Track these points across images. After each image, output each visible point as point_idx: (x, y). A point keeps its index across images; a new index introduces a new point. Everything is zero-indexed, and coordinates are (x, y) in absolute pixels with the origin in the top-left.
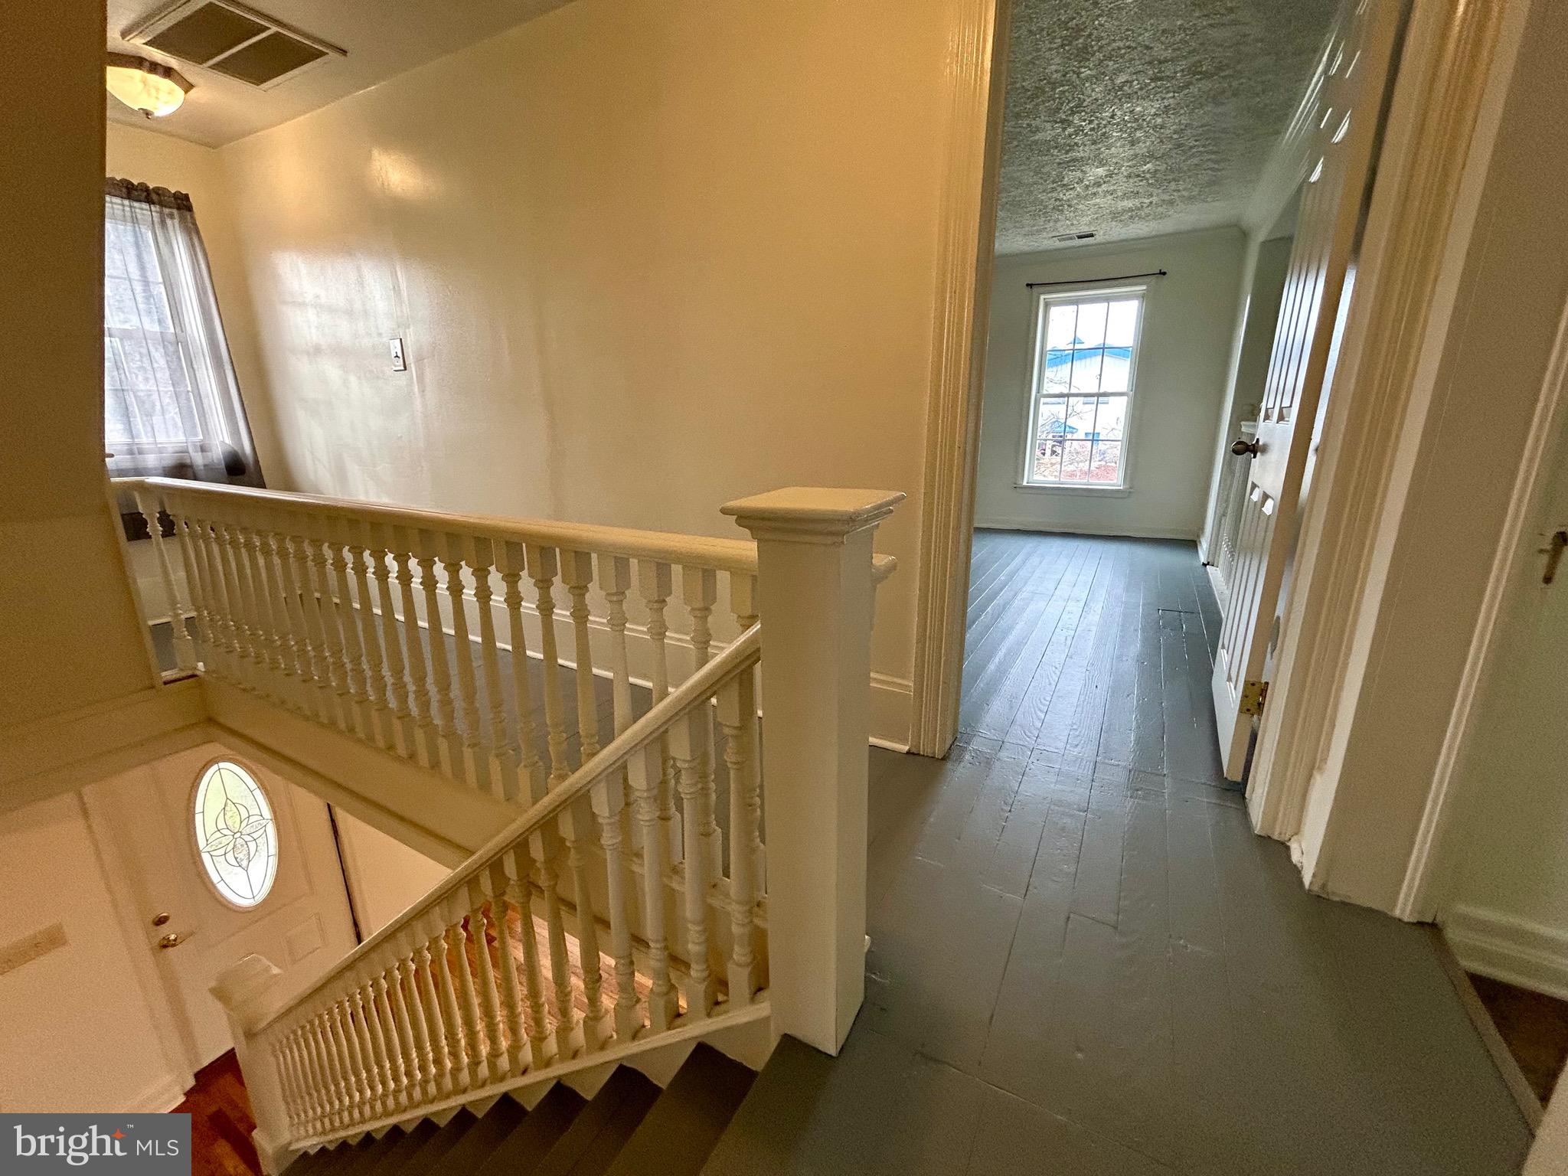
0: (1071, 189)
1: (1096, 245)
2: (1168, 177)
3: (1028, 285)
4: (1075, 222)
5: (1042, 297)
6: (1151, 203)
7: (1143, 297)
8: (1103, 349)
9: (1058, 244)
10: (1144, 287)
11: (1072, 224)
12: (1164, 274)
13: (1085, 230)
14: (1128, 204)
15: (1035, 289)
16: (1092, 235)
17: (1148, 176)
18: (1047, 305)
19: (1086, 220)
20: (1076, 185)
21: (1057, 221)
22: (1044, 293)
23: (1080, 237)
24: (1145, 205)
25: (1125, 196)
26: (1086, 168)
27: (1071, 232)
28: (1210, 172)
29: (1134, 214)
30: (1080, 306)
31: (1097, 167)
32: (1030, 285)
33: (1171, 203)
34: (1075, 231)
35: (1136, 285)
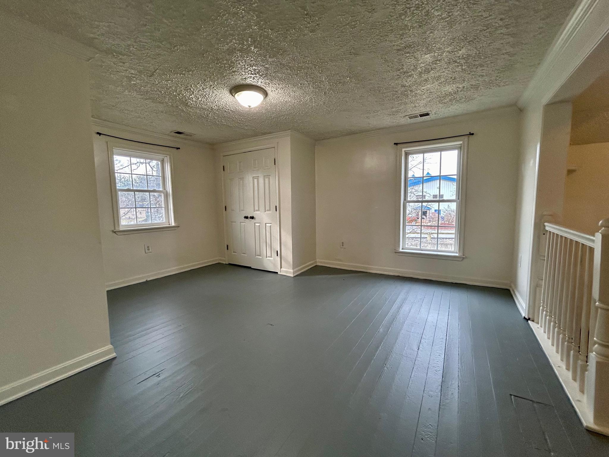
0: (410, 76)
1: (432, 120)
2: (477, 63)
3: (395, 144)
4: (417, 105)
5: (403, 150)
6: (464, 87)
7: (460, 148)
8: (440, 178)
9: (409, 121)
10: (461, 142)
11: (415, 107)
12: (473, 134)
13: (424, 111)
14: (449, 88)
15: (399, 146)
16: (427, 114)
17: (462, 61)
18: (407, 154)
19: (422, 103)
20: (413, 73)
21: (406, 104)
22: (404, 148)
23: (421, 116)
24: (460, 90)
25: (446, 82)
26: (418, 54)
27: (416, 112)
28: (506, 56)
29: (453, 97)
30: (425, 154)
31: (425, 54)
32: (396, 144)
33: (476, 87)
34: (418, 112)
35: (456, 141)
